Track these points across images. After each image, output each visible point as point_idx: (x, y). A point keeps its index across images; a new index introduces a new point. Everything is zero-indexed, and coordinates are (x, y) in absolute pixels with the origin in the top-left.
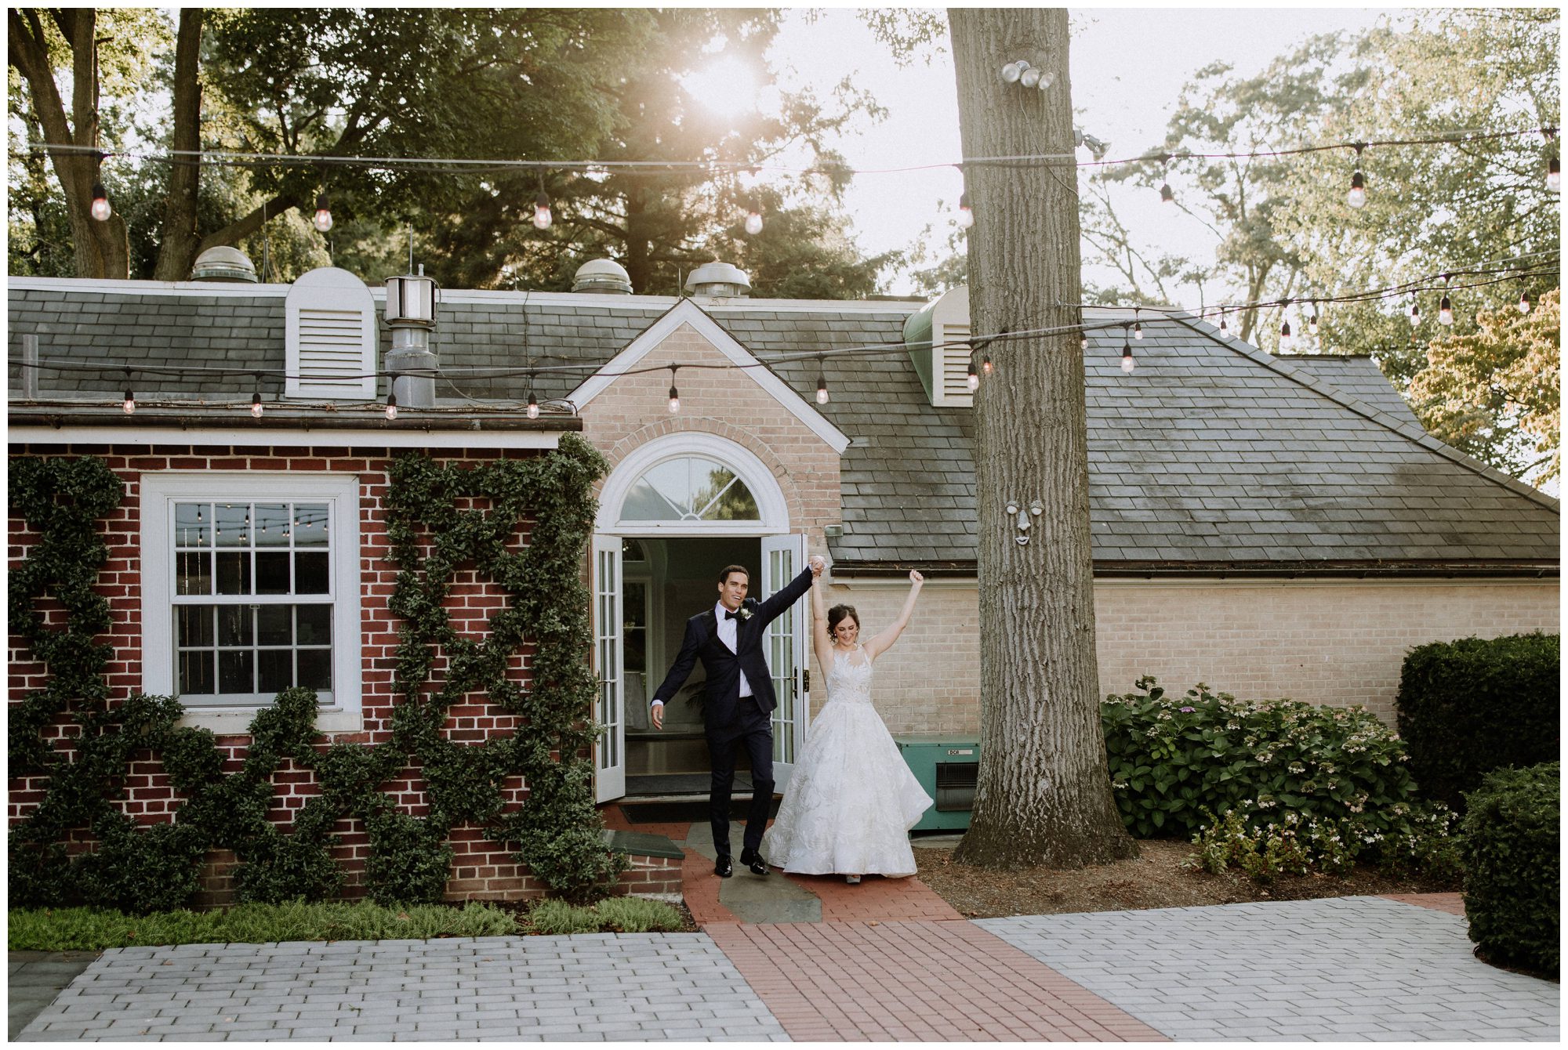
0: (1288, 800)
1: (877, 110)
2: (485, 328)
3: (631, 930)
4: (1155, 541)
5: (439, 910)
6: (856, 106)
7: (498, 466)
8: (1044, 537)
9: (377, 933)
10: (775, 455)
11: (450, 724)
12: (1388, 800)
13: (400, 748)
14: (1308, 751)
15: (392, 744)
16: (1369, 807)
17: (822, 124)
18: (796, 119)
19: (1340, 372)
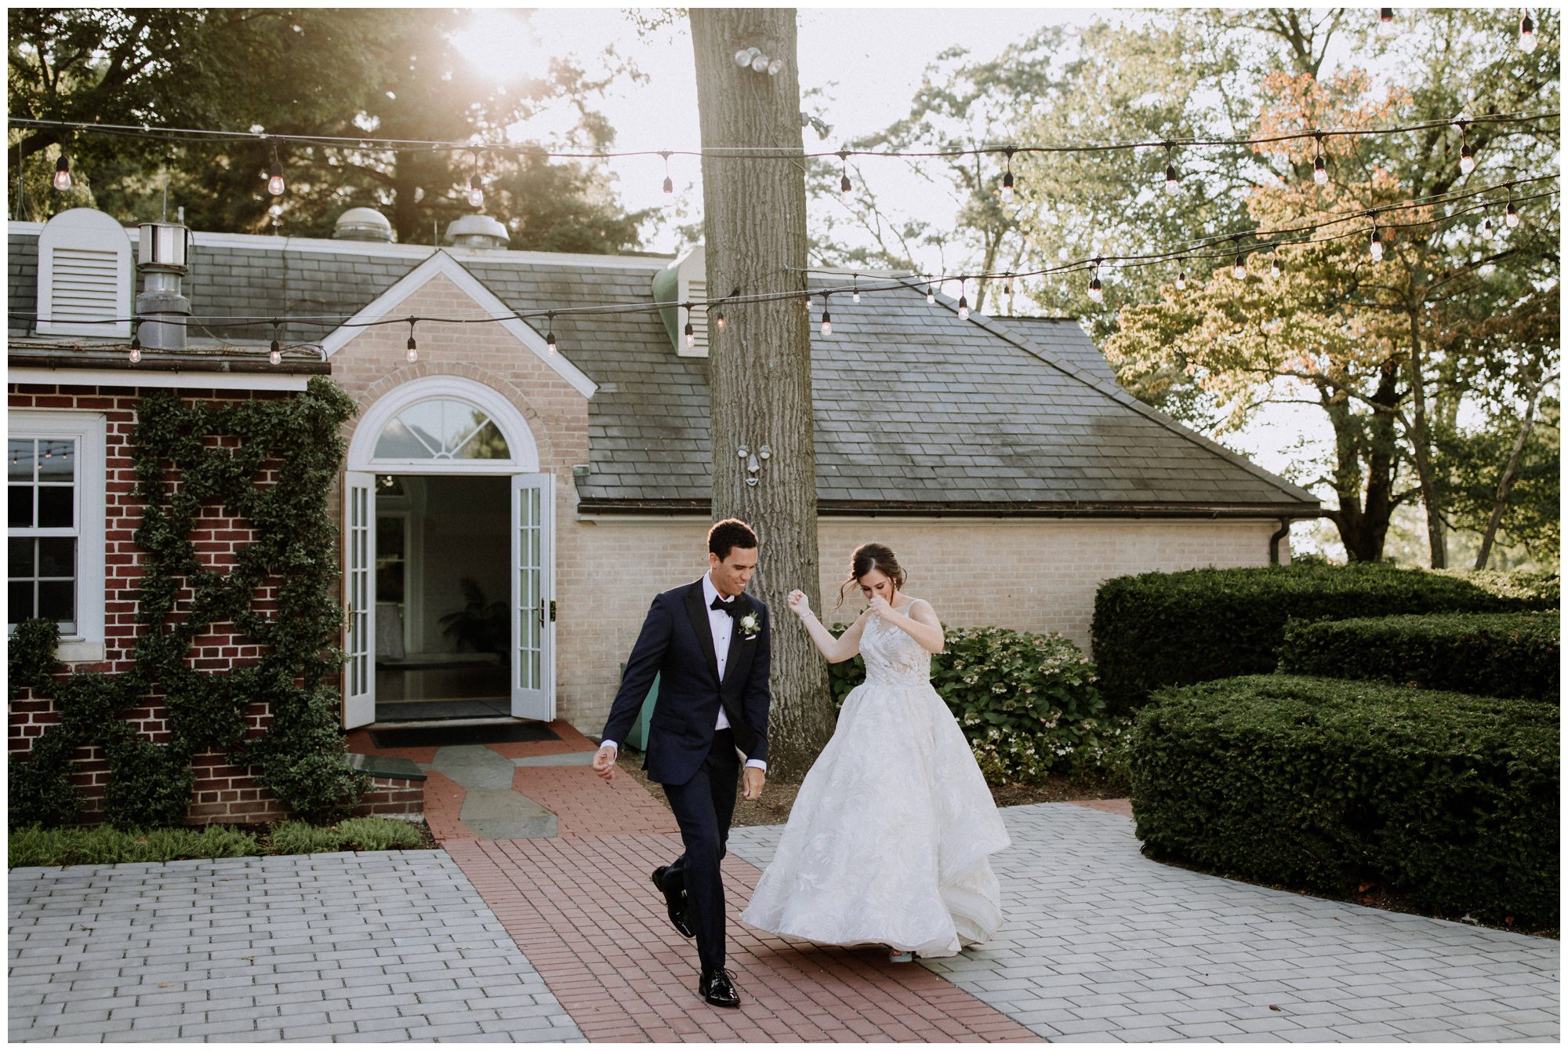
0: (991, 717)
1: (639, 76)
2: (244, 271)
3: (371, 849)
4: (879, 483)
5: (179, 834)
6: (619, 71)
7: (247, 407)
8: (772, 479)
9: (115, 857)
10: (526, 399)
11: (196, 653)
12: (1077, 716)
13: (143, 677)
14: (1010, 673)
15: (134, 673)
16: (1062, 723)
17: (586, 86)
18: (561, 80)
19: (1049, 332)
